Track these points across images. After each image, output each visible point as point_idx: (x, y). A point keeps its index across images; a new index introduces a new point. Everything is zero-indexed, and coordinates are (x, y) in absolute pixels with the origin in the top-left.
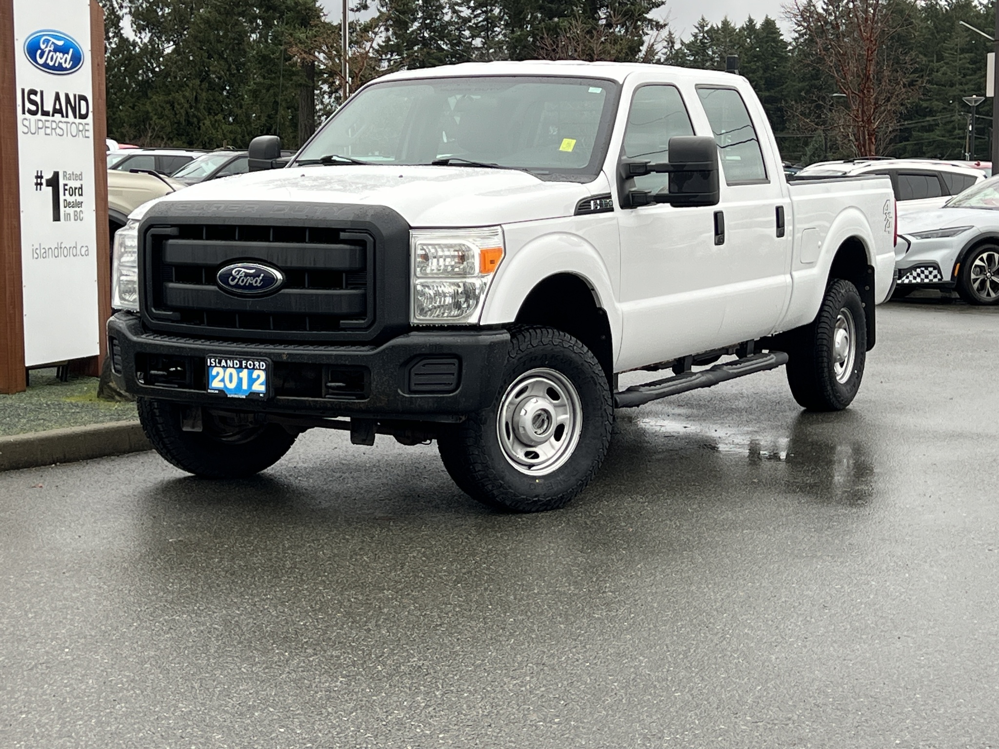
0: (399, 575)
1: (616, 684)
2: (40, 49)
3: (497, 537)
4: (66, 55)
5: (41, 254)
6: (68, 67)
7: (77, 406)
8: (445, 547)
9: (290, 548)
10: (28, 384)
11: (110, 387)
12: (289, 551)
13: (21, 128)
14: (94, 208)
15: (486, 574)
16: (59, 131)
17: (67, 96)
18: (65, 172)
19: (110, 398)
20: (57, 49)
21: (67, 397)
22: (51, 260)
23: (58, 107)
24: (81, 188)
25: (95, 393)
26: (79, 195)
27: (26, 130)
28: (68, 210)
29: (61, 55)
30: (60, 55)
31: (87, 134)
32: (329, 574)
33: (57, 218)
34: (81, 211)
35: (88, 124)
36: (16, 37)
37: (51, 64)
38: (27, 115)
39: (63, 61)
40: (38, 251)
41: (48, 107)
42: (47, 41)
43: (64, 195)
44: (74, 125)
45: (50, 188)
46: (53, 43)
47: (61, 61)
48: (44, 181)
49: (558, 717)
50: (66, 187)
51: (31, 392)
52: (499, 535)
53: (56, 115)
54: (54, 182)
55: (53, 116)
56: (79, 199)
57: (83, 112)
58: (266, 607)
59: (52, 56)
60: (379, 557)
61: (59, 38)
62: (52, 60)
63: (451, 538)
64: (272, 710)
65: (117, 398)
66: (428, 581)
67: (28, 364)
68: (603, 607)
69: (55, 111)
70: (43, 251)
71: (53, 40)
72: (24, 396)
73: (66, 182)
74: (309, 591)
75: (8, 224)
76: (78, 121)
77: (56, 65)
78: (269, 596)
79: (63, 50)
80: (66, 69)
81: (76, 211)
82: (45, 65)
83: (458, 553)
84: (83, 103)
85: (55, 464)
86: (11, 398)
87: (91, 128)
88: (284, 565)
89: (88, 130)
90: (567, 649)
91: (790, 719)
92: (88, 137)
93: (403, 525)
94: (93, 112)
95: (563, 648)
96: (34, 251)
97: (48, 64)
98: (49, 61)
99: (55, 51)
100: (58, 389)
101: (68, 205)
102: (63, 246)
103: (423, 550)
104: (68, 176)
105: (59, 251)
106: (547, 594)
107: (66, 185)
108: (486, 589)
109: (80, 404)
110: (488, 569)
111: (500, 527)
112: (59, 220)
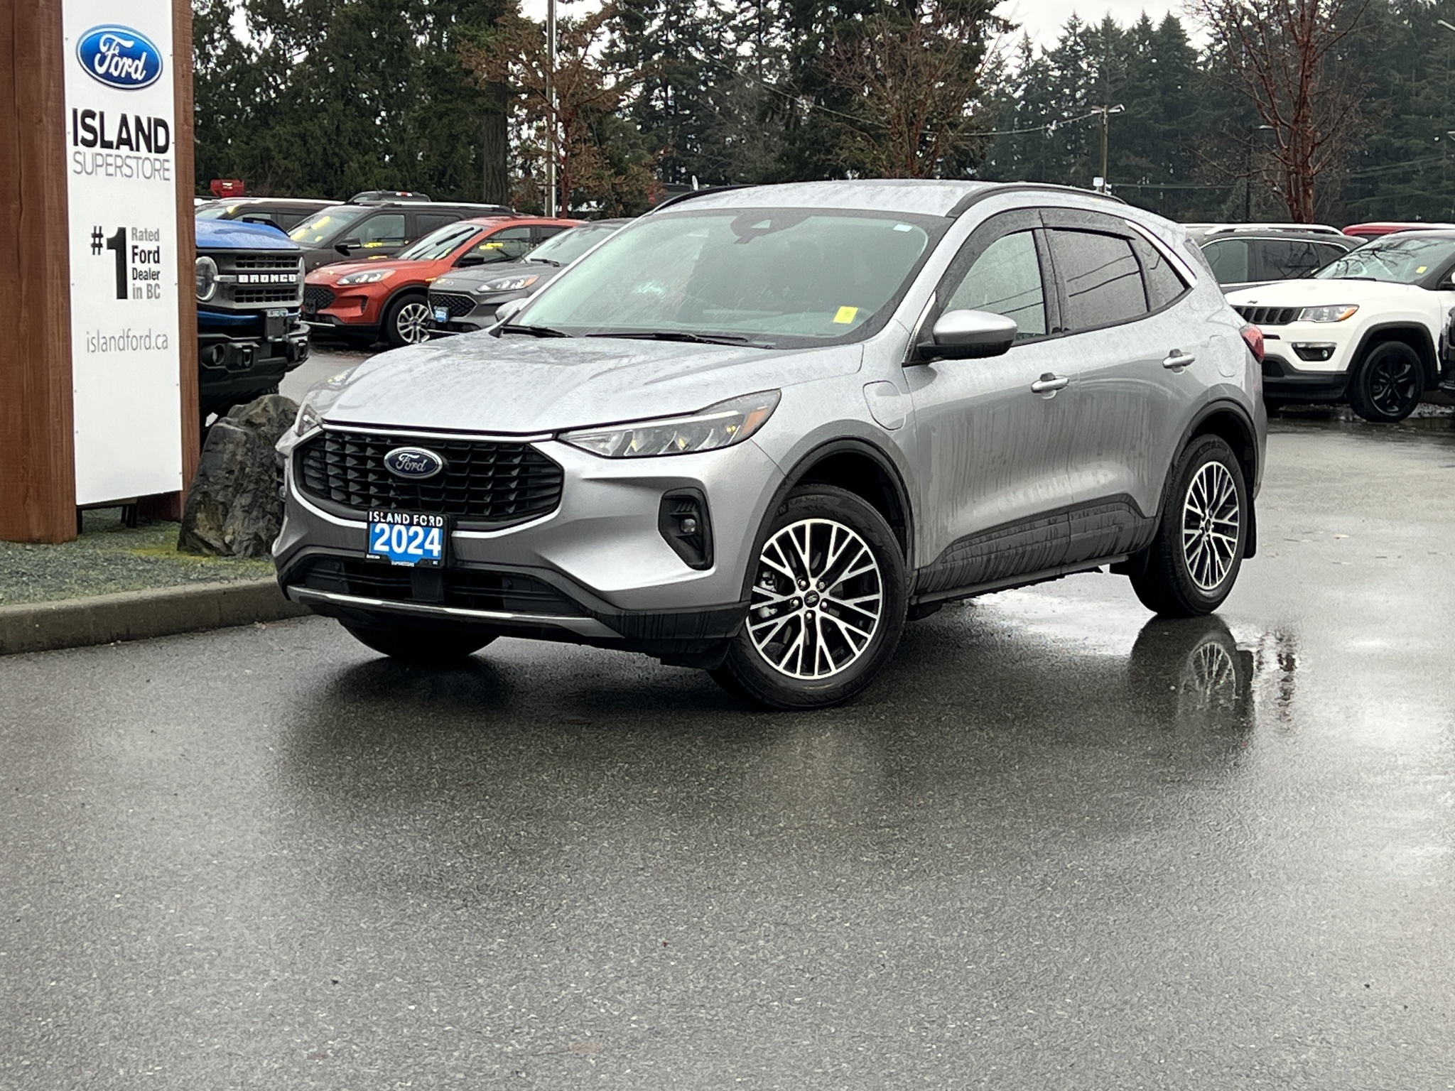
0: (590, 801)
1: (885, 952)
2: (100, 52)
3: (733, 750)
4: (137, 62)
5: (101, 345)
6: (140, 78)
7: (148, 562)
8: (658, 762)
9: (437, 761)
10: (80, 531)
11: (195, 534)
12: (437, 766)
13: (71, 166)
14: (176, 280)
15: (713, 800)
16: (126, 170)
17: (138, 120)
18: (133, 229)
19: (195, 551)
20: (124, 53)
21: (133, 547)
22: (114, 353)
23: (124, 135)
24: (158, 252)
25: (174, 544)
26: (155, 262)
27: (79, 168)
28: (139, 283)
29: (130, 60)
30: (128, 61)
31: (167, 174)
32: (491, 797)
33: (122, 294)
34: (157, 285)
35: (167, 161)
36: (65, 35)
37: (116, 74)
38: (81, 147)
39: (132, 70)
40: (95, 341)
41: (111, 135)
42: (109, 42)
43: (134, 262)
44: (147, 162)
45: (113, 252)
46: (119, 44)
47: (129, 70)
48: (104, 241)
49: (799, 995)
50: (136, 251)
51: (84, 542)
52: (735, 746)
53: (121, 147)
54: (118, 243)
55: (118, 148)
56: (154, 267)
57: (161, 142)
58: (400, 841)
59: (117, 63)
60: (563, 775)
61: (127, 37)
62: (116, 69)
63: (667, 751)
64: (399, 980)
65: (205, 550)
66: (631, 809)
67: (80, 501)
68: (876, 848)
69: (122, 142)
70: (102, 341)
71: (118, 40)
72: (74, 546)
73: (135, 243)
74: (461, 820)
75: (53, 303)
76: (153, 155)
77: (123, 75)
78: (404, 827)
79: (133, 54)
80: (136, 82)
81: (149, 285)
82: (107, 76)
83: (675, 771)
84: (161, 130)
85: (114, 641)
86: (55, 550)
87: (171, 165)
88: (429, 784)
89: (168, 170)
90: (820, 903)
91: (1126, 1002)
92: (168, 179)
93: (600, 732)
94: (176, 143)
95: (815, 903)
96: (90, 342)
97: (111, 74)
98: (112, 70)
99: (121, 55)
100: (123, 538)
101: (139, 275)
102: (131, 335)
103: (627, 765)
104: (138, 234)
105: (126, 341)
106: (797, 829)
107: (136, 247)
108: (711, 821)
109: (152, 560)
110: (717, 793)
111: (737, 737)
112: (125, 297)
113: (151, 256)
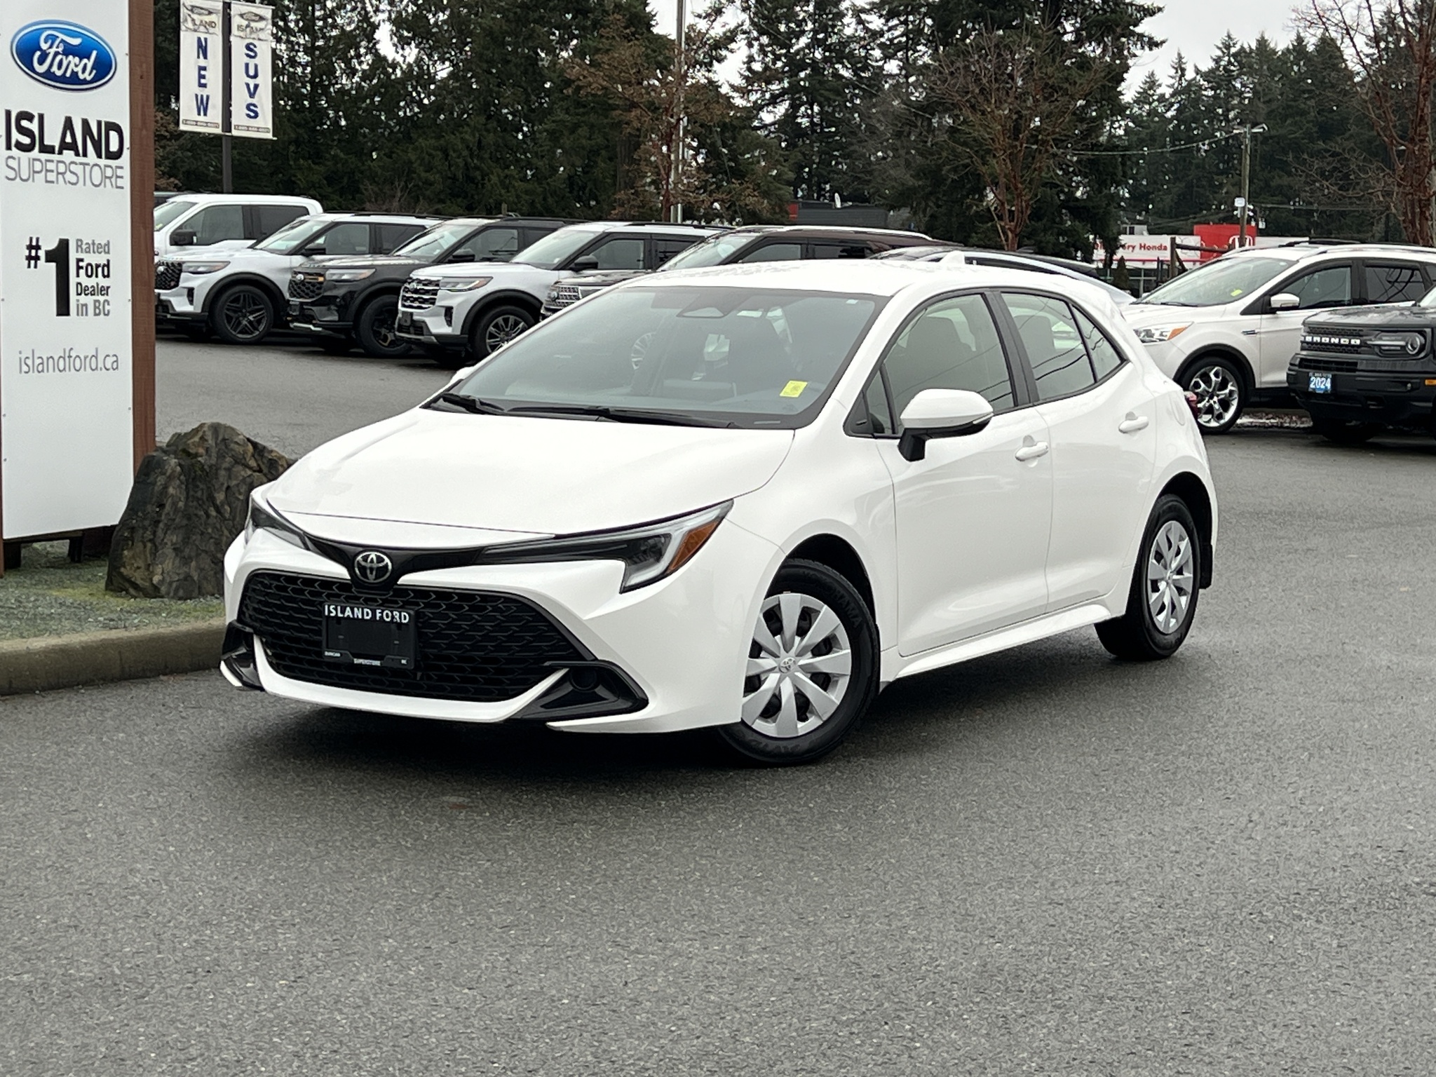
2: (40, 49)
4: (85, 61)
5: (35, 365)
6: (89, 78)
10: (10, 566)
11: (121, 574)
13: (3, 171)
14: (129, 296)
16: (69, 176)
17: (85, 123)
18: (78, 240)
19: (123, 592)
20: (69, 51)
21: (60, 588)
22: (51, 375)
23: (68, 139)
24: (108, 265)
25: (102, 584)
26: (104, 276)
27: (12, 175)
28: (83, 299)
29: (77, 59)
30: (74, 60)
31: (120, 182)
33: (63, 309)
34: (105, 301)
35: (121, 168)
37: (59, 73)
38: (15, 152)
39: (79, 69)
40: (29, 362)
41: (53, 139)
42: (52, 38)
43: (78, 276)
44: (96, 170)
45: (53, 265)
46: (62, 41)
47: (75, 70)
48: (42, 253)
50: (81, 264)
53: (65, 152)
54: (59, 256)
55: (60, 153)
57: (114, 147)
59: (61, 61)
61: (73, 35)
62: (60, 67)
67: (9, 535)
69: (64, 146)
70: (38, 361)
71: (62, 36)
73: (80, 256)
76: (104, 162)
79: (82, 53)
80: (85, 82)
81: (96, 301)
83: (541, 872)
84: (114, 135)
87: (126, 173)
89: (122, 177)
92: (122, 188)
93: (479, 818)
94: (132, 148)
96: (22, 361)
97: (54, 74)
98: (55, 69)
99: (66, 53)
101: (82, 290)
102: (73, 354)
104: (84, 246)
105: (67, 361)
107: (82, 260)
112: (68, 314)
113: (100, 270)
